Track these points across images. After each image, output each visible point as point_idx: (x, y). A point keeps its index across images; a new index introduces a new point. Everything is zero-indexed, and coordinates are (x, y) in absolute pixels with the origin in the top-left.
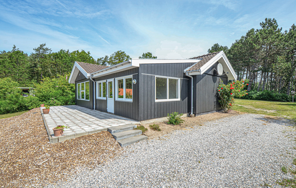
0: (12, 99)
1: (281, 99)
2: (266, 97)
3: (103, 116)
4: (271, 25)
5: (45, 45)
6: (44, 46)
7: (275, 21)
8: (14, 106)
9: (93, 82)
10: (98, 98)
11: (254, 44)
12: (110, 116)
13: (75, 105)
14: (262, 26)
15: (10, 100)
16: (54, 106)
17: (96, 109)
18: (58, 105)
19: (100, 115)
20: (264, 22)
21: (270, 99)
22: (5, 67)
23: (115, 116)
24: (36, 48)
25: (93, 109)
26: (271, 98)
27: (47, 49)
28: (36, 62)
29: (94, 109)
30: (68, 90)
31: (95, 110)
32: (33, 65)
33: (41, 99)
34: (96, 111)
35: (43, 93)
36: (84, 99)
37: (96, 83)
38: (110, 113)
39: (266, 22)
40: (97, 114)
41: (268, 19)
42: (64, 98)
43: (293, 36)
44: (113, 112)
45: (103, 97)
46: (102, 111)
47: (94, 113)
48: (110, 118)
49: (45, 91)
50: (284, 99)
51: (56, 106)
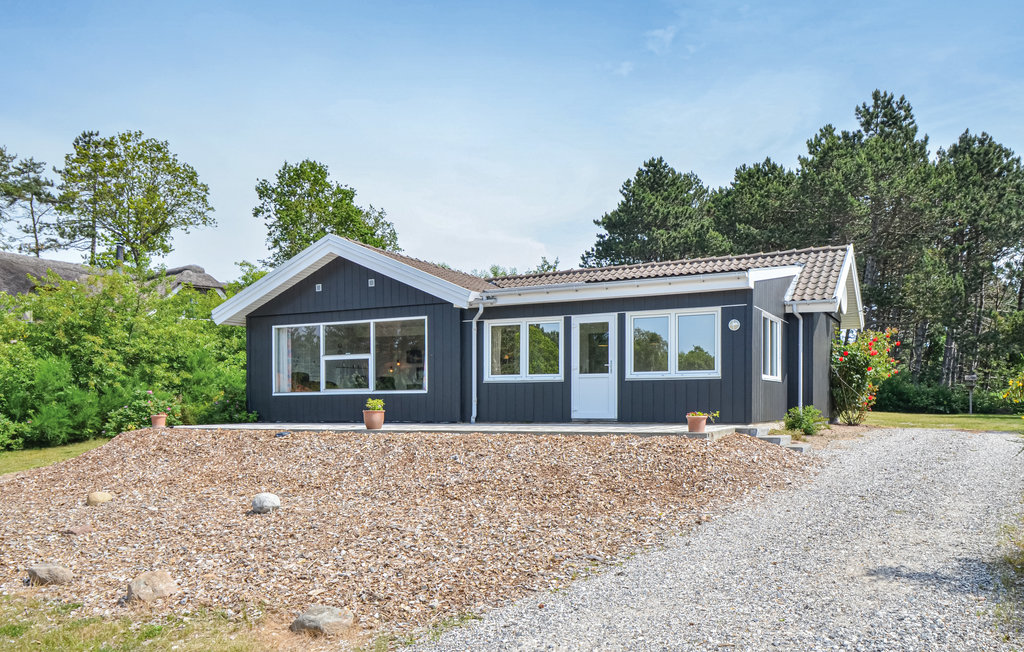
1: (932, 404)
2: (885, 399)
4: (892, 120)
7: (908, 109)
10: (492, 378)
11: (850, 198)
14: (863, 119)
20: (868, 105)
21: (899, 407)
26: (901, 404)
29: (473, 420)
39: (876, 106)
41: (882, 94)
43: (968, 177)
44: (614, 415)
50: (941, 404)
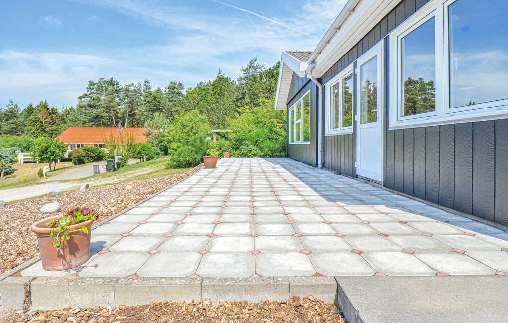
0: (195, 143)
3: (338, 189)
5: (256, 60)
6: (255, 63)
8: (196, 156)
9: (317, 88)
10: (329, 132)
12: (367, 193)
13: (285, 157)
15: (193, 145)
16: (248, 157)
17: (324, 166)
18: (254, 155)
19: (330, 185)
22: (208, 103)
23: (386, 193)
24: (245, 68)
25: (317, 165)
27: (259, 67)
28: (244, 90)
29: (320, 166)
30: (278, 127)
31: (322, 168)
32: (240, 96)
33: (235, 145)
34: (323, 171)
35: (238, 134)
36: (301, 142)
37: (324, 89)
38: (367, 181)
40: (320, 181)
42: (272, 145)
44: (380, 178)
45: (345, 126)
46: (340, 174)
47: (313, 176)
48: (363, 202)
49: (240, 130)
51: (252, 157)
